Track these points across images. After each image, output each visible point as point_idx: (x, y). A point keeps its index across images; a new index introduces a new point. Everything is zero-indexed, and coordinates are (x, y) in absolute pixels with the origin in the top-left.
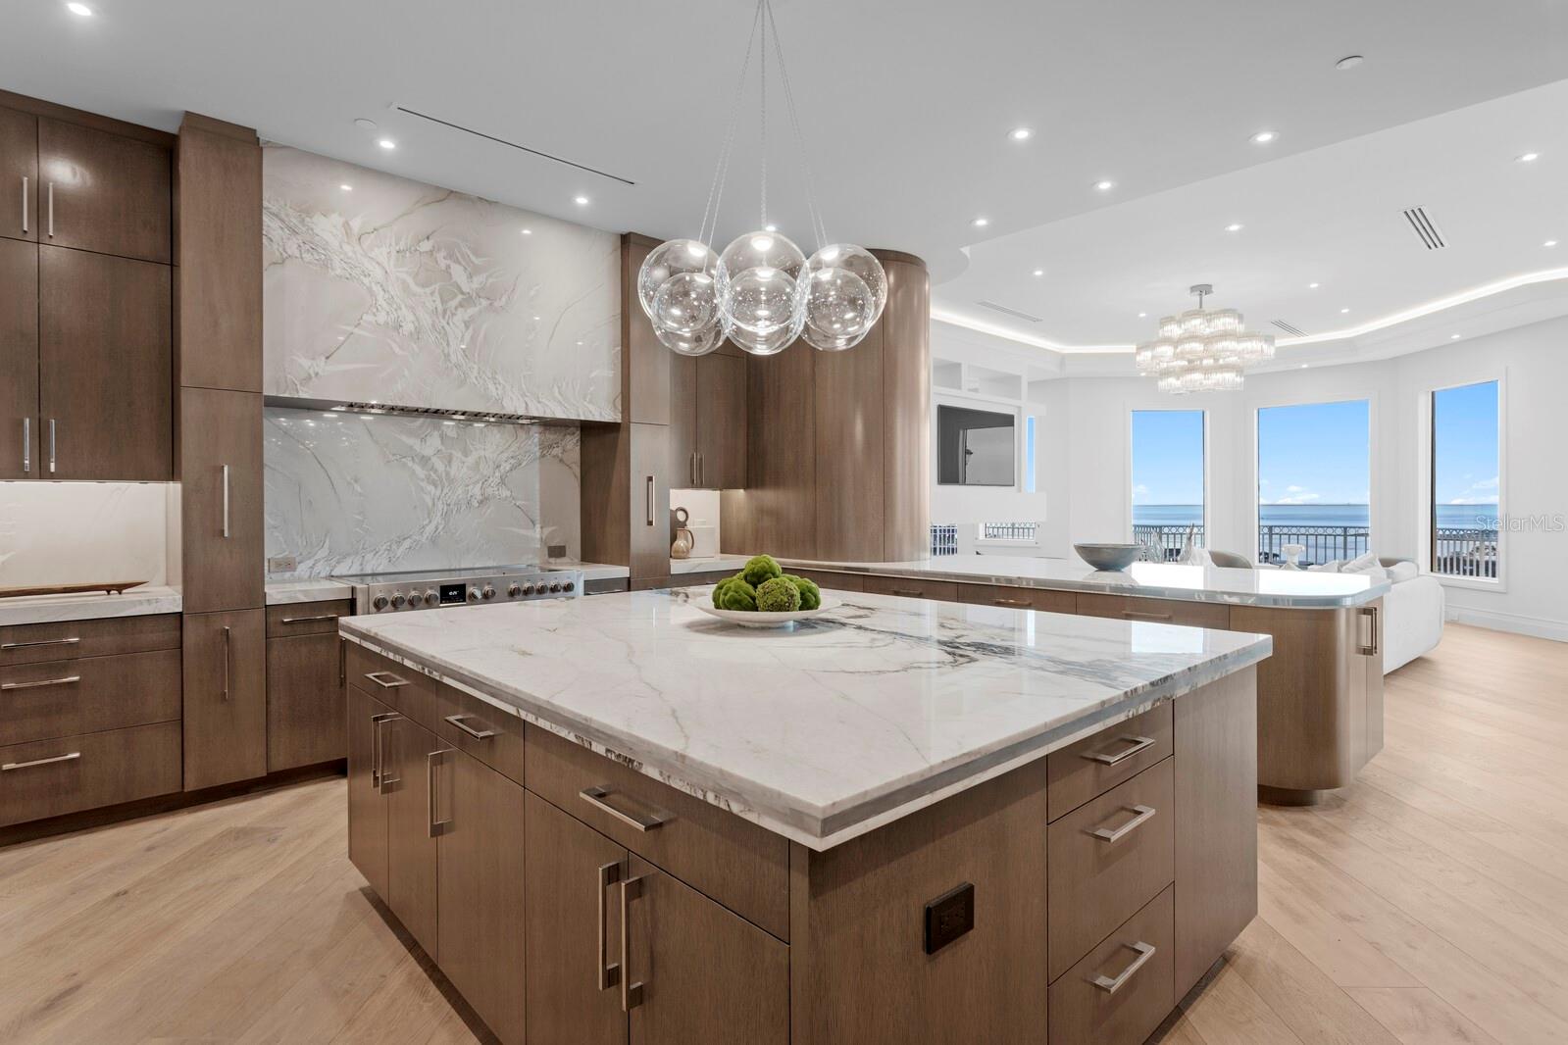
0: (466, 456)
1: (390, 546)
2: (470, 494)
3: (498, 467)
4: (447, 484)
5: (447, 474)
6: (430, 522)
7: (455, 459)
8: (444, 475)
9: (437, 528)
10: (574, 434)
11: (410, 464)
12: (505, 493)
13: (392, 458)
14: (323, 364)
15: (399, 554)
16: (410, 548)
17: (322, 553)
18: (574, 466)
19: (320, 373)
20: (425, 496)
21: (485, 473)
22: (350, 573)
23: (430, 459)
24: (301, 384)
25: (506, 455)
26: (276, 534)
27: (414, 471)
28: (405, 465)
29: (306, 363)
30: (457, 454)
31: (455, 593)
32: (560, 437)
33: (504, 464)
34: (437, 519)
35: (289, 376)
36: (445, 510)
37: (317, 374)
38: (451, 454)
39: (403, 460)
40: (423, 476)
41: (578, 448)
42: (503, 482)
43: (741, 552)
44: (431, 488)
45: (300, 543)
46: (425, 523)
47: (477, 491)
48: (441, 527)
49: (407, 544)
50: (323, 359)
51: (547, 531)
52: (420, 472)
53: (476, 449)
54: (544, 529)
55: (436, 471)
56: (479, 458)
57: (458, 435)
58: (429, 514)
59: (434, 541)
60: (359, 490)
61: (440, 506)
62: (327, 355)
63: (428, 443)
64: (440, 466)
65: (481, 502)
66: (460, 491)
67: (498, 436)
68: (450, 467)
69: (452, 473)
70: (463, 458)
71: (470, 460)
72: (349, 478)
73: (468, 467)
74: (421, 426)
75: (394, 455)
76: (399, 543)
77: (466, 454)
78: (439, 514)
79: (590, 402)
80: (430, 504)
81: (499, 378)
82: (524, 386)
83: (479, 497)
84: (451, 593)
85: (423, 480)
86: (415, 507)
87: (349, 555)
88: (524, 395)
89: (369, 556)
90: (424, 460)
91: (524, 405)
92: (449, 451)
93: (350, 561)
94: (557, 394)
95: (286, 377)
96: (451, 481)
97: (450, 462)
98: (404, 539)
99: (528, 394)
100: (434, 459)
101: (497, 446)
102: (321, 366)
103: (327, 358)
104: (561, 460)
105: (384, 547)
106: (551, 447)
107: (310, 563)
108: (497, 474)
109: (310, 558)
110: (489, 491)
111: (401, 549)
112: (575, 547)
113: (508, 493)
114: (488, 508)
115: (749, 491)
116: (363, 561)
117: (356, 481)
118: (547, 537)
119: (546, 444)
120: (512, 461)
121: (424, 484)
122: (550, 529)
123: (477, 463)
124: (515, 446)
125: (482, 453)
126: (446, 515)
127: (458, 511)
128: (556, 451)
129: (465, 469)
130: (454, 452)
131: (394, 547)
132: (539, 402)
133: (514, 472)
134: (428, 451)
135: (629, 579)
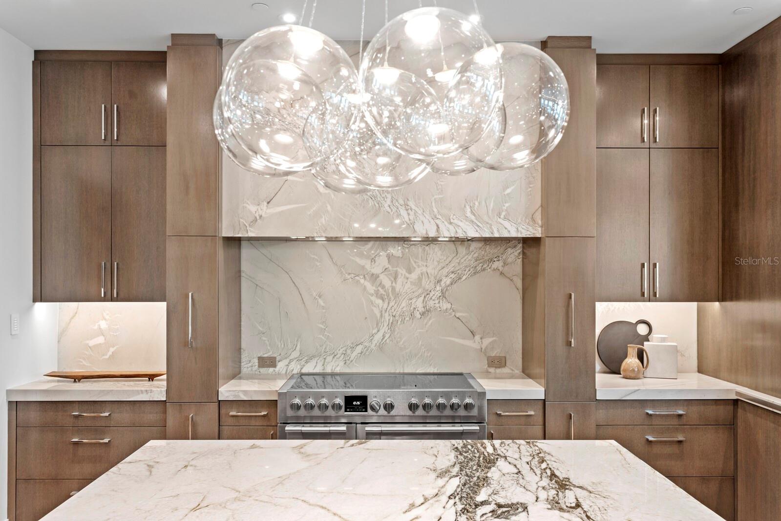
0: (410, 273)
1: (346, 351)
2: (413, 306)
3: (439, 281)
4: (392, 298)
5: (393, 289)
6: (378, 331)
7: (399, 276)
8: (390, 291)
9: (384, 337)
10: (515, 247)
11: (362, 281)
12: (445, 306)
13: (348, 277)
14: (265, 208)
15: (352, 358)
16: (362, 352)
17: (295, 354)
18: (515, 279)
19: (263, 215)
20: (374, 309)
21: (427, 287)
22: (315, 371)
23: (378, 277)
24: (249, 225)
25: (445, 271)
26: (264, 338)
27: (365, 288)
28: (358, 281)
29: (253, 208)
30: (402, 271)
31: (358, 403)
32: (502, 250)
33: (444, 280)
34: (384, 328)
35: (241, 220)
36: (391, 321)
37: (261, 217)
38: (397, 270)
39: (357, 278)
40: (372, 292)
41: (520, 261)
42: (443, 295)
43: (716, 374)
44: (379, 302)
45: (279, 346)
46: (373, 332)
47: (419, 304)
48: (387, 336)
49: (359, 349)
50: (265, 204)
51: (487, 341)
52: (371, 288)
53: (419, 266)
54: (483, 340)
55: (383, 287)
56: (422, 274)
57: (403, 254)
58: (377, 324)
59: (381, 347)
60: (322, 304)
61: (387, 317)
62: (268, 201)
63: (377, 263)
64: (387, 282)
65: (423, 314)
66: (404, 304)
67: (439, 253)
68: (396, 283)
69: (397, 290)
70: (407, 275)
71: (414, 276)
72: (314, 294)
73: (411, 282)
74: (371, 248)
75: (349, 274)
76: (353, 349)
77: (410, 271)
78: (386, 325)
79: (505, 218)
80: (378, 315)
81: (411, 204)
82: (435, 210)
83: (421, 310)
84: (354, 403)
85: (372, 295)
86: (366, 318)
87: (314, 357)
88: (435, 218)
89: (329, 359)
90: (374, 278)
91: (435, 227)
92: (395, 269)
93: (315, 361)
94: (469, 214)
95: (239, 221)
96: (397, 295)
97: (395, 279)
98: (357, 345)
99: (440, 217)
100: (382, 277)
101: (439, 262)
102: (265, 210)
103: (268, 203)
104: (502, 273)
105: (341, 352)
106: (491, 260)
107: (286, 362)
108: (438, 288)
109: (286, 358)
110: (431, 304)
111: (355, 354)
112: (516, 359)
113: (449, 306)
114: (430, 319)
115: (723, 303)
116: (324, 361)
117: (320, 297)
118: (486, 348)
119: (487, 258)
120: (453, 276)
121: (373, 298)
122: (491, 340)
123: (420, 279)
124: (456, 261)
125: (424, 269)
126: (392, 326)
127: (403, 321)
128: (497, 264)
129: (408, 285)
130: (399, 270)
131: (349, 351)
132: (451, 223)
133: (455, 286)
134: (376, 270)
135: (544, 400)
